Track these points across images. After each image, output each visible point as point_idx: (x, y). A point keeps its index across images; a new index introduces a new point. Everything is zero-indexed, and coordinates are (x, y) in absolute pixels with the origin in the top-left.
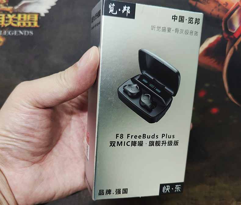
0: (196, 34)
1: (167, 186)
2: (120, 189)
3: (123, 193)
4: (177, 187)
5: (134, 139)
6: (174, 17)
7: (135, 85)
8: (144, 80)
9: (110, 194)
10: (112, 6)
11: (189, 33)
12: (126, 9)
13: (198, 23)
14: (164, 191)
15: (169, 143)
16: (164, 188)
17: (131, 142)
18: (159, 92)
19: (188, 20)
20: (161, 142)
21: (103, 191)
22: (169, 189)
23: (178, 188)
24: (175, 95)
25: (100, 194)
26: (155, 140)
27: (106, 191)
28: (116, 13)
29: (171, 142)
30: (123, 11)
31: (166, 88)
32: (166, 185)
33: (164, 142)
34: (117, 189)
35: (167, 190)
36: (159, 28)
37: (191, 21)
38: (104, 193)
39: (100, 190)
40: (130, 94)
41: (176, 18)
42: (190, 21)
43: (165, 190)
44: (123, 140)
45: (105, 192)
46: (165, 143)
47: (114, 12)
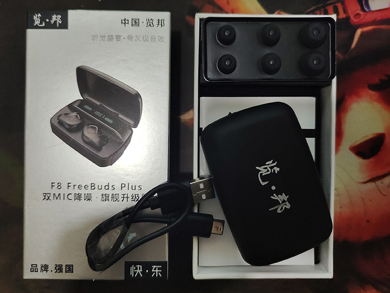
0: (161, 40)
1: (138, 266)
2: (62, 265)
3: (66, 272)
4: (155, 269)
5: (77, 191)
6: (124, 22)
7: (75, 114)
8: (86, 107)
9: (47, 271)
10: (38, 17)
11: (149, 40)
12: (56, 18)
13: (163, 24)
14: (132, 273)
15: (134, 197)
16: (132, 269)
17: (73, 194)
18: (111, 121)
19: (145, 22)
20: (121, 196)
21: (36, 267)
22: (141, 270)
23: (156, 271)
24: (135, 126)
25: (32, 270)
26: (110, 192)
27: (41, 267)
28: (44, 25)
29: (137, 195)
30: (52, 22)
31: (120, 116)
32: (135, 264)
33: (126, 196)
34: (57, 265)
35: (139, 272)
36: (103, 37)
37: (151, 24)
38: (37, 269)
39: (32, 265)
40: (67, 127)
41: (127, 22)
42: (149, 24)
43: (135, 273)
44: (61, 192)
45: (39, 267)
46: (127, 198)
47: (41, 23)
